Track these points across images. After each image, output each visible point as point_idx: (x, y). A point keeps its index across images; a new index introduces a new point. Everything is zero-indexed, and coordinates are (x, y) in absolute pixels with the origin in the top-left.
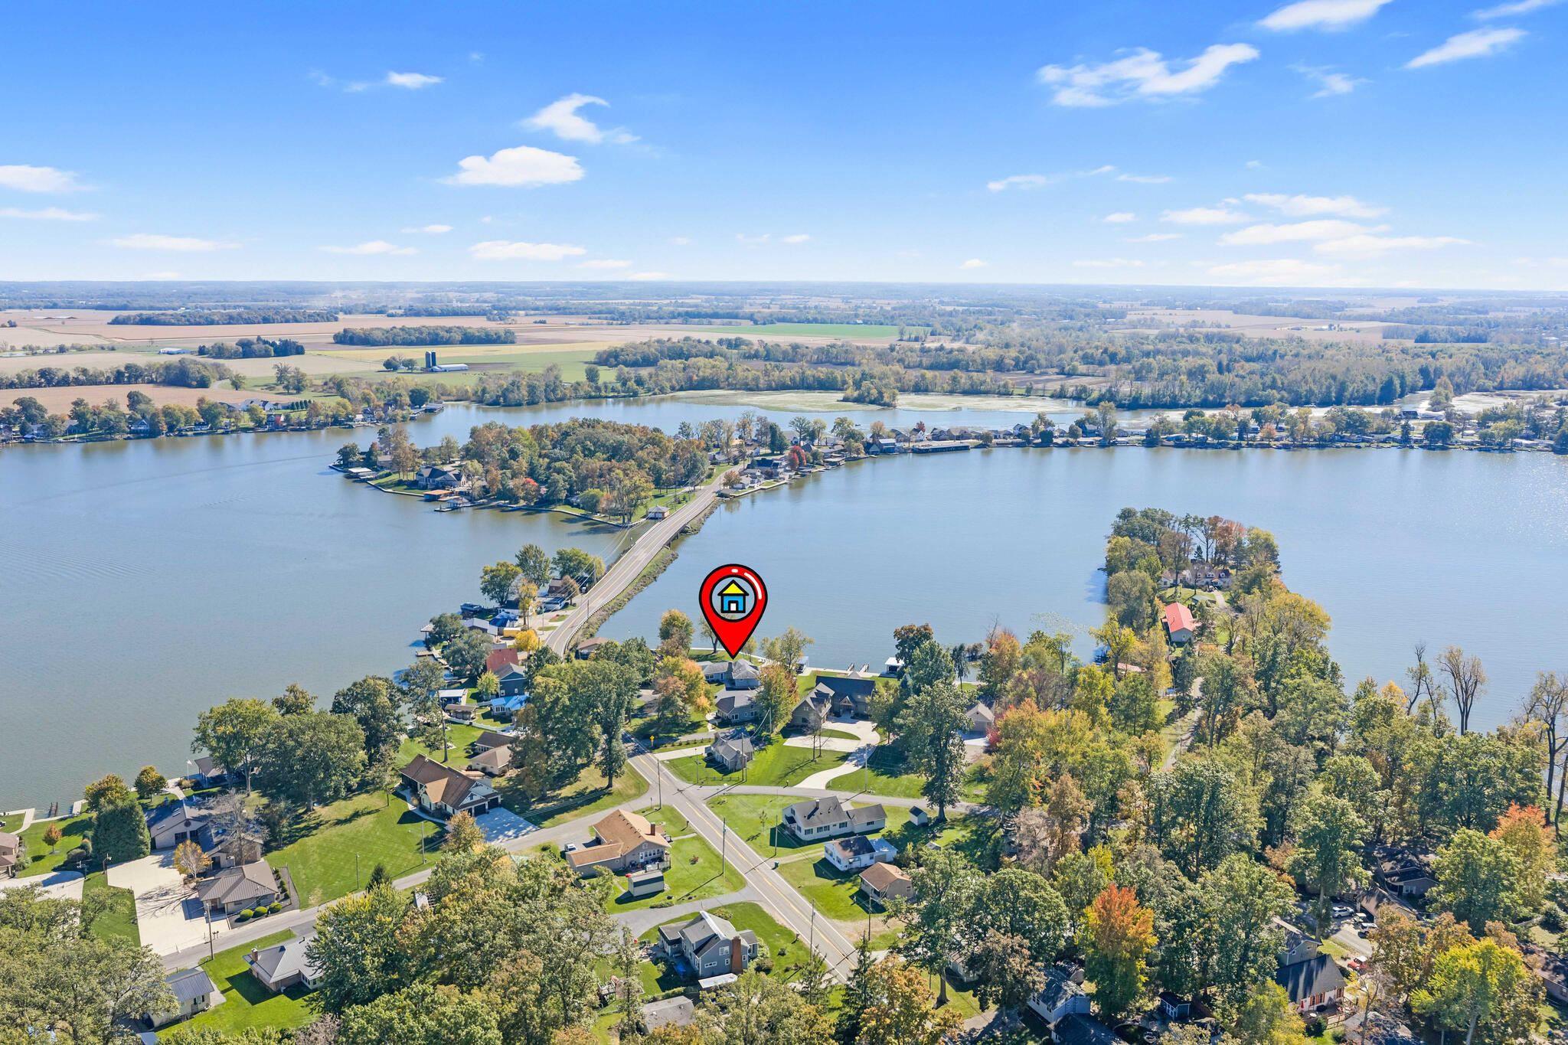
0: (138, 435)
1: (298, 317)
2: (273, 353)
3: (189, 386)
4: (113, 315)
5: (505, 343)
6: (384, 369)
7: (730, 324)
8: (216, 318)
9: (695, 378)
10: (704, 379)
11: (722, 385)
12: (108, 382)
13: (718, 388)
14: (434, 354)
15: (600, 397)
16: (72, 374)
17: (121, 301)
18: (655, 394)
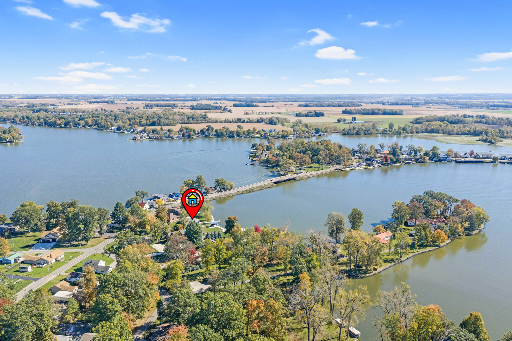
0: (230, 137)
1: (349, 105)
2: (314, 116)
3: (273, 124)
4: (298, 103)
5: (399, 114)
6: (337, 121)
7: (506, 109)
8: (324, 105)
9: (429, 129)
10: (433, 130)
11: (440, 132)
12: (255, 122)
13: (438, 133)
14: (355, 117)
15: (386, 134)
16: (246, 120)
17: (311, 100)
18: (408, 134)
